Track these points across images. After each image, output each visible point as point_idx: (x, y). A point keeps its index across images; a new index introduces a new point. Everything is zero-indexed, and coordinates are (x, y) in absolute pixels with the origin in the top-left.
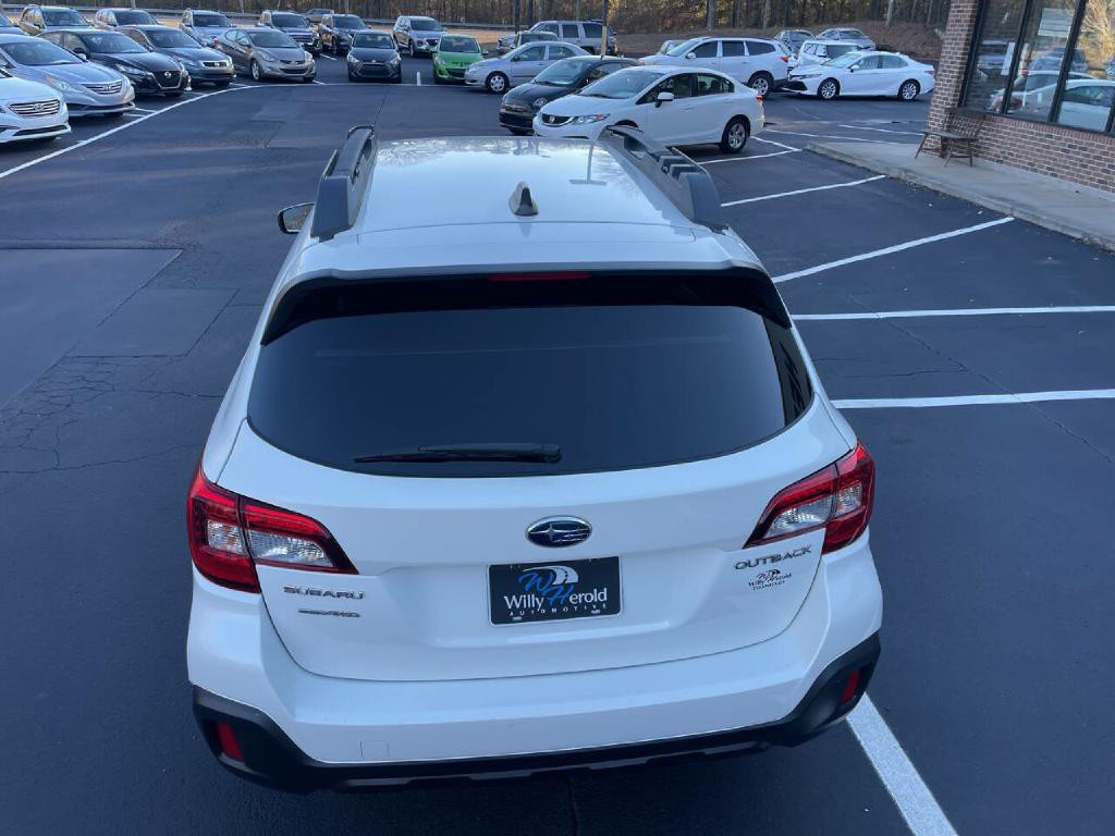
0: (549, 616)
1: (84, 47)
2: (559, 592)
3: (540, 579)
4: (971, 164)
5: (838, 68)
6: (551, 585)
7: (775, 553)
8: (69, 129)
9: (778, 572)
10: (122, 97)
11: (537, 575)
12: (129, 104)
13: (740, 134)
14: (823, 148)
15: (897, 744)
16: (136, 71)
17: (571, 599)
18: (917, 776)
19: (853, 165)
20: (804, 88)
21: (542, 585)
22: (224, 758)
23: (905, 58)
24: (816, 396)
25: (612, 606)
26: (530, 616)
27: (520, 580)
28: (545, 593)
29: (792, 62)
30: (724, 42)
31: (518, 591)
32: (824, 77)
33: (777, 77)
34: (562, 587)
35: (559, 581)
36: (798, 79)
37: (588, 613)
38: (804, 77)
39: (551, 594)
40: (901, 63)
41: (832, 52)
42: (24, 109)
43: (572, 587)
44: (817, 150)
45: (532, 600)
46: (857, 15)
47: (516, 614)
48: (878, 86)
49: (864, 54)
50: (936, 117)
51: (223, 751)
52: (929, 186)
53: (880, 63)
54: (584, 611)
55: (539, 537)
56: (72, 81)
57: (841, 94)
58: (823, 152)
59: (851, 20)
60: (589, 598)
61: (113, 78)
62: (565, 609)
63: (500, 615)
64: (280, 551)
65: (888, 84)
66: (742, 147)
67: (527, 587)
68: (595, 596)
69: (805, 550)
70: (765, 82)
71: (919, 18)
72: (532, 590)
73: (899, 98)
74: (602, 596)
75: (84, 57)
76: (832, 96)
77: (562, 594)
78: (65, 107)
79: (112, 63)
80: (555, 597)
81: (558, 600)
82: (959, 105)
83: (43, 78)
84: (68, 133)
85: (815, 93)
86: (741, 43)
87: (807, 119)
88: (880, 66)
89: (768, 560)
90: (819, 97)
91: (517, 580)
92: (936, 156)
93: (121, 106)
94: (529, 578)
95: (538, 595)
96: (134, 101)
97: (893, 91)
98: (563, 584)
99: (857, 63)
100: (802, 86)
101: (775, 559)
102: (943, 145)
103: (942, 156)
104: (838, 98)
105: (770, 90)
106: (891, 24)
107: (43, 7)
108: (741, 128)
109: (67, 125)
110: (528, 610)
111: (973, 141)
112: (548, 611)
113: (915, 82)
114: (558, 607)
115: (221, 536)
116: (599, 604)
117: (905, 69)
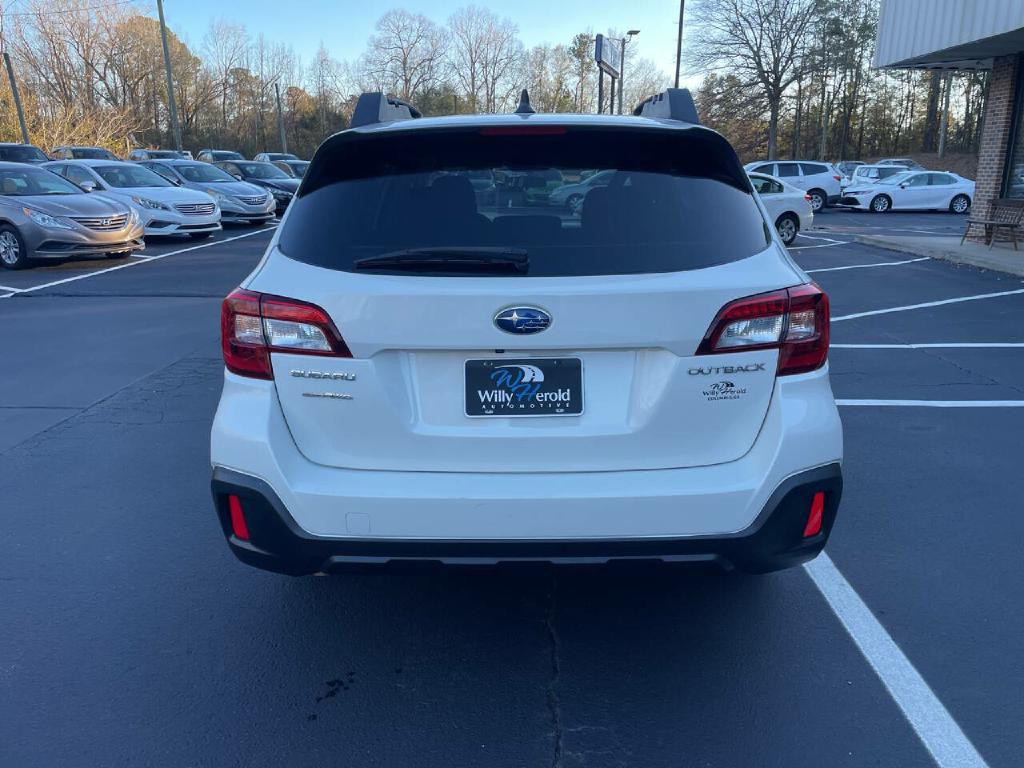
0: (517, 411)
1: (240, 172)
2: (527, 390)
3: (510, 377)
4: (1016, 249)
5: (889, 186)
6: (520, 383)
7: (728, 364)
8: (220, 227)
9: (732, 385)
10: (265, 208)
11: (507, 372)
12: (271, 214)
13: (791, 228)
14: (869, 240)
15: (889, 638)
16: (280, 192)
17: (537, 397)
18: (908, 663)
19: (900, 252)
20: (857, 203)
21: (511, 383)
22: (233, 539)
23: (954, 176)
24: (773, 243)
25: (575, 406)
26: (500, 409)
27: (492, 377)
28: (513, 390)
29: (845, 182)
30: (780, 165)
31: (491, 386)
32: (876, 193)
33: (830, 193)
34: (530, 386)
35: (526, 379)
36: (852, 196)
37: (552, 411)
38: (856, 193)
39: (520, 390)
40: (951, 181)
41: (883, 174)
42: (186, 209)
43: (538, 386)
44: (865, 242)
45: (501, 396)
46: (910, 150)
47: (489, 408)
48: (929, 201)
49: (914, 173)
50: (980, 213)
51: (234, 532)
52: (973, 263)
53: (930, 180)
54: (548, 408)
55: (505, 325)
56: (228, 194)
57: (893, 207)
58: (872, 243)
59: (904, 153)
60: (553, 397)
61: (260, 193)
62: (532, 406)
63: (474, 407)
64: (291, 339)
65: (939, 199)
66: (792, 239)
67: (499, 383)
68: (560, 396)
69: (759, 367)
70: (820, 198)
71: (971, 150)
72: (503, 387)
73: (951, 211)
74: (566, 397)
75: (240, 178)
76: (883, 208)
77: (530, 391)
78: (219, 210)
79: (263, 185)
80: (524, 393)
81: (525, 397)
82: (1001, 197)
83: (205, 190)
84: (219, 230)
85: (868, 208)
86: (796, 164)
87: (860, 226)
88: (930, 183)
89: (721, 371)
90: (872, 210)
91: (490, 375)
92: (982, 245)
93: (264, 215)
94: (501, 375)
95: (508, 391)
96: (276, 211)
97: (944, 205)
98: (531, 382)
99: (908, 181)
100: (854, 201)
101: (727, 371)
102: (987, 233)
103: (988, 243)
104: (889, 212)
105: (825, 205)
106: (943, 155)
107: (214, 151)
108: (791, 223)
109: (219, 223)
110: (498, 405)
111: (1016, 226)
112: (517, 406)
113: (965, 197)
114: (525, 403)
115: (248, 331)
116: (563, 403)
117: (954, 185)
